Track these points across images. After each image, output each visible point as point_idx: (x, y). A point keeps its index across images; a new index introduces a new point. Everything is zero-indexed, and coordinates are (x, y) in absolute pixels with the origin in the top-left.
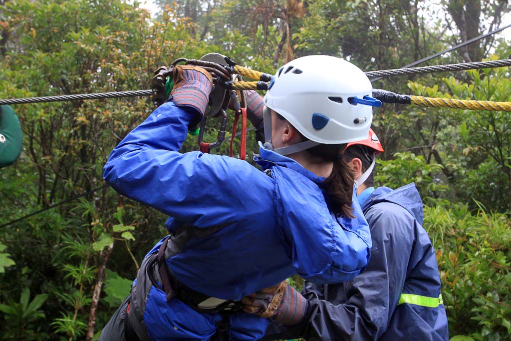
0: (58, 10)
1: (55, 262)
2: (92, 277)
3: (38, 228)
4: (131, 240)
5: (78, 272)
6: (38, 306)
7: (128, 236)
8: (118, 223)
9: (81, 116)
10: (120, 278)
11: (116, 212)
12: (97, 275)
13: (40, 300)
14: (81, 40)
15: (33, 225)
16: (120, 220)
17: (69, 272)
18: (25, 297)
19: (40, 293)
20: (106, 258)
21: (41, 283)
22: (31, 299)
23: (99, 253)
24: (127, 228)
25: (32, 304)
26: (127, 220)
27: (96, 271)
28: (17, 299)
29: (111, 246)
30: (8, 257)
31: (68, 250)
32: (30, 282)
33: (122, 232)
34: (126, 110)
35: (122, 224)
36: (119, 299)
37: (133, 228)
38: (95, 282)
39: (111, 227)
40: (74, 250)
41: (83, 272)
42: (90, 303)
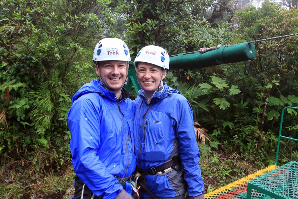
0: (252, 13)
1: (251, 92)
2: (265, 97)
3: (247, 82)
4: (278, 85)
5: (260, 95)
6: (246, 105)
7: (277, 84)
8: (274, 80)
9: (262, 46)
10: (273, 97)
11: (273, 76)
12: (266, 96)
13: (246, 103)
14: (260, 22)
15: (245, 81)
16: (274, 79)
17: (257, 95)
18: (242, 102)
19: (246, 101)
20: (270, 91)
21: (246, 98)
22: (244, 103)
23: (267, 89)
24: (277, 81)
25: (244, 104)
26: (277, 79)
27: (266, 95)
28: (240, 103)
29: (271, 87)
30: (239, 90)
31: (257, 88)
32: (243, 98)
33: (275, 83)
34: (277, 43)
35: (275, 80)
36: (274, 104)
37: (279, 81)
38: (266, 98)
39: (271, 81)
40: (259, 88)
41: (262, 95)
42: (264, 105)
